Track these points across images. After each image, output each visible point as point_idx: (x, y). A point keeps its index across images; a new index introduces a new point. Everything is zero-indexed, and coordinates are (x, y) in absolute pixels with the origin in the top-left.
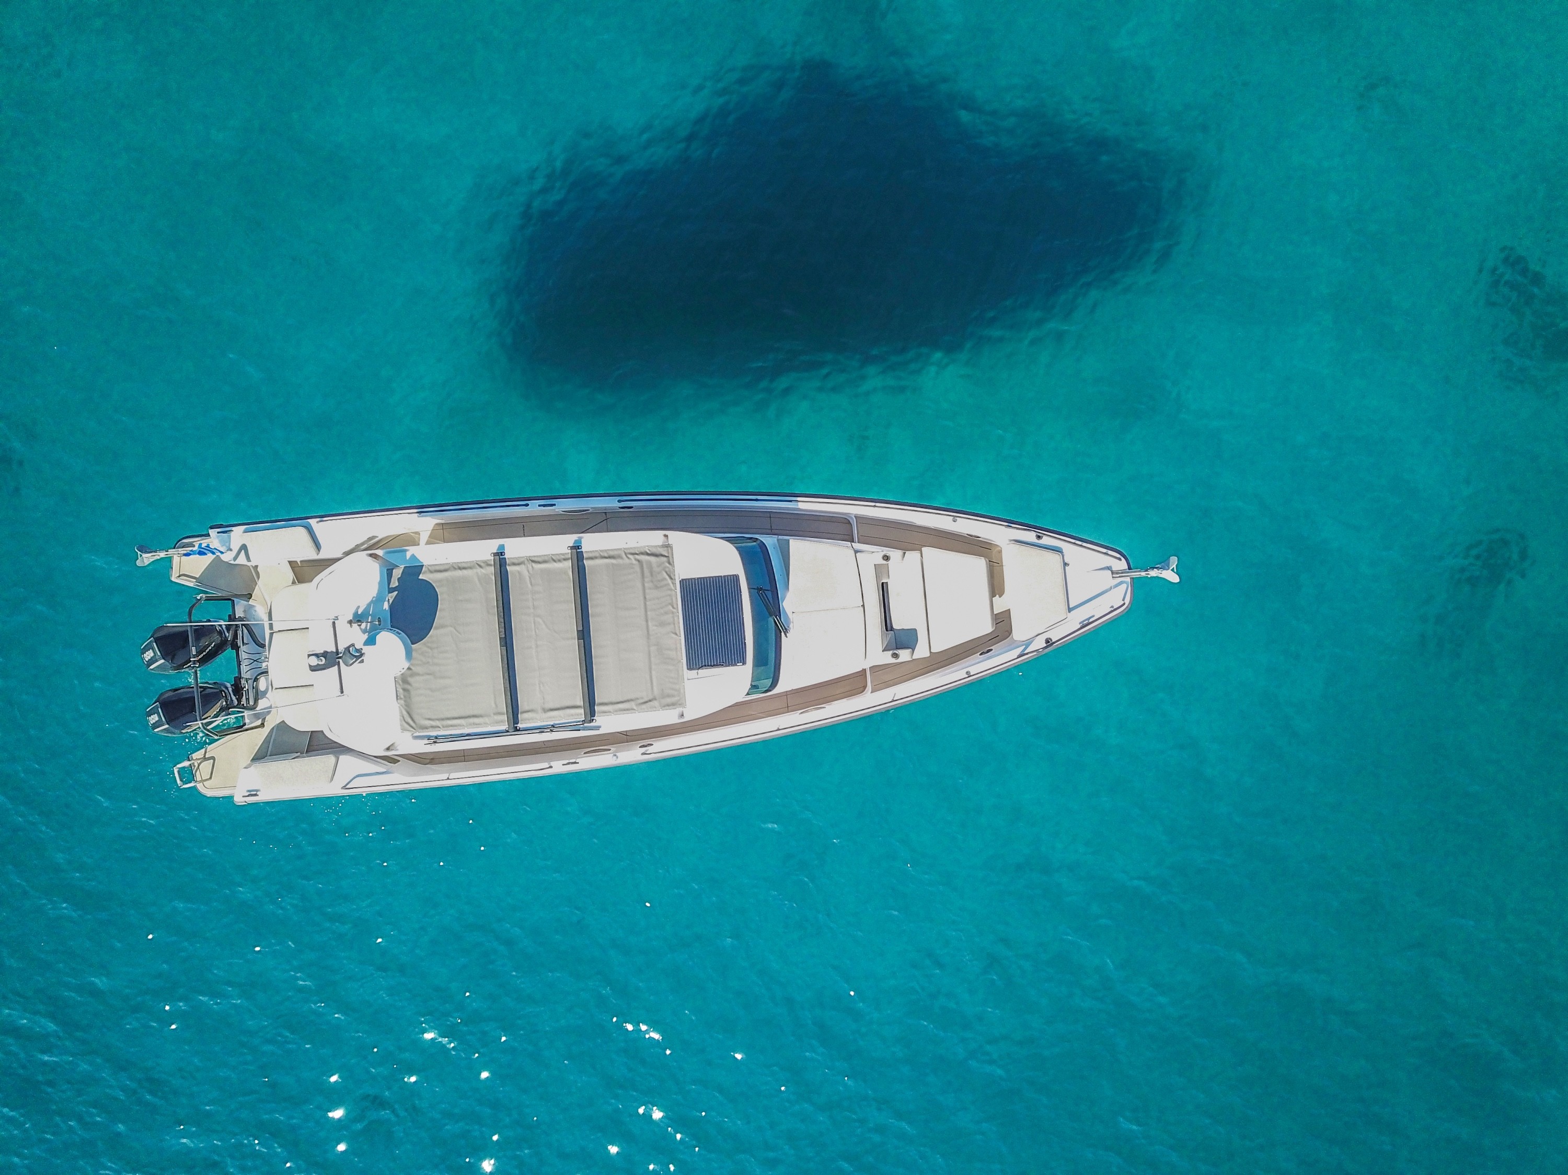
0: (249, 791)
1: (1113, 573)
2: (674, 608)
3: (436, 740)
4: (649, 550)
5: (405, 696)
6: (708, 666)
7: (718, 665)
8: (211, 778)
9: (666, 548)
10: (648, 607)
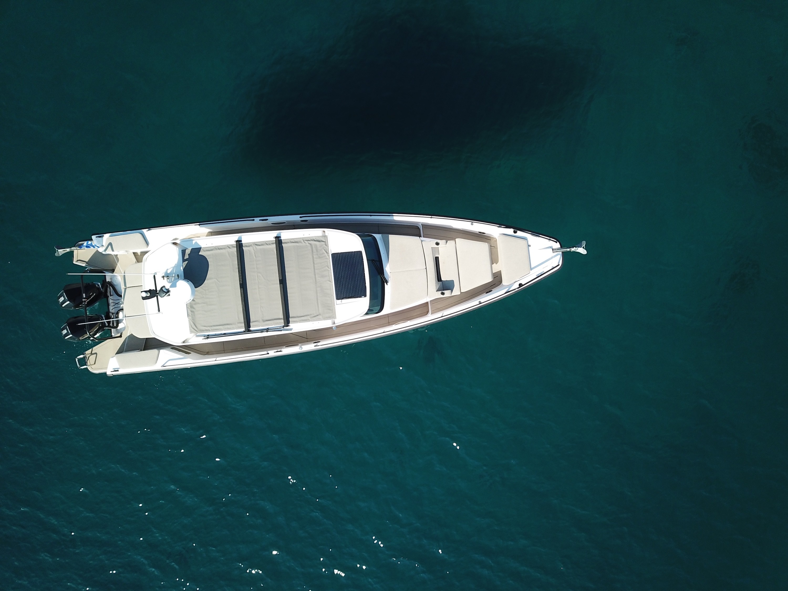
0: (113, 369)
1: (553, 250)
2: (329, 268)
3: (208, 337)
4: (315, 238)
5: (192, 315)
6: (347, 297)
7: (352, 297)
8: (95, 363)
9: (324, 237)
10: (316, 268)
